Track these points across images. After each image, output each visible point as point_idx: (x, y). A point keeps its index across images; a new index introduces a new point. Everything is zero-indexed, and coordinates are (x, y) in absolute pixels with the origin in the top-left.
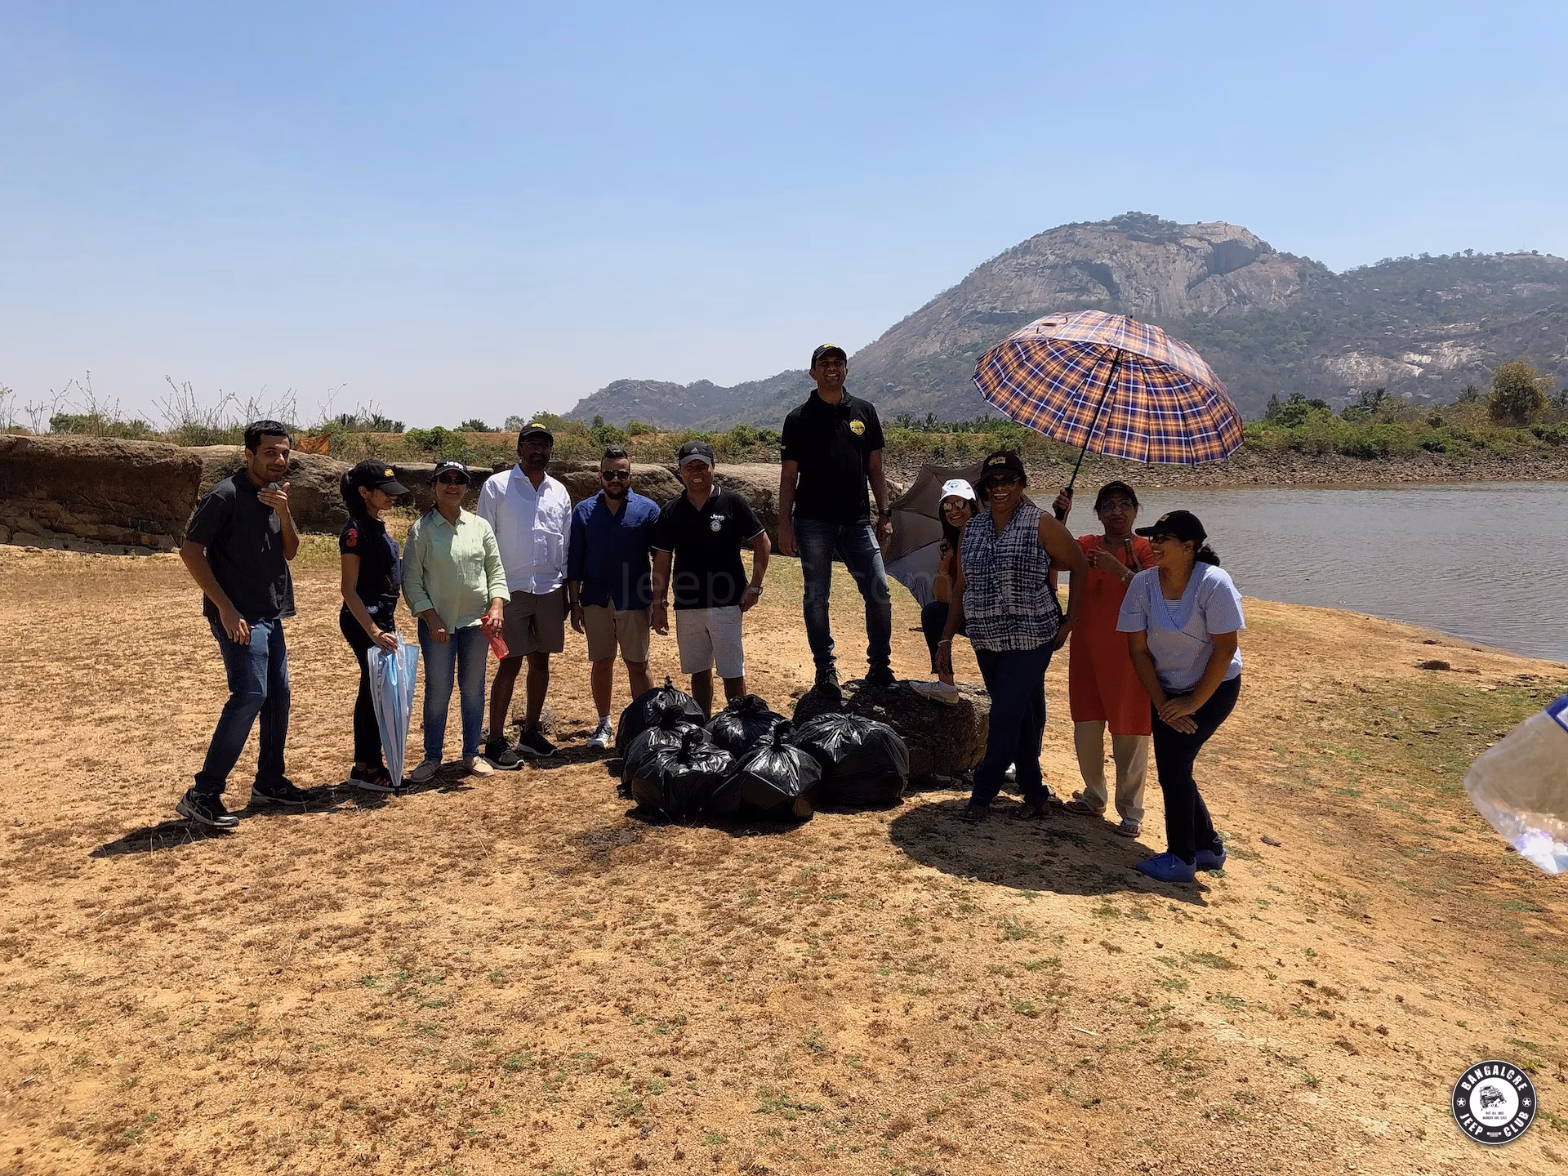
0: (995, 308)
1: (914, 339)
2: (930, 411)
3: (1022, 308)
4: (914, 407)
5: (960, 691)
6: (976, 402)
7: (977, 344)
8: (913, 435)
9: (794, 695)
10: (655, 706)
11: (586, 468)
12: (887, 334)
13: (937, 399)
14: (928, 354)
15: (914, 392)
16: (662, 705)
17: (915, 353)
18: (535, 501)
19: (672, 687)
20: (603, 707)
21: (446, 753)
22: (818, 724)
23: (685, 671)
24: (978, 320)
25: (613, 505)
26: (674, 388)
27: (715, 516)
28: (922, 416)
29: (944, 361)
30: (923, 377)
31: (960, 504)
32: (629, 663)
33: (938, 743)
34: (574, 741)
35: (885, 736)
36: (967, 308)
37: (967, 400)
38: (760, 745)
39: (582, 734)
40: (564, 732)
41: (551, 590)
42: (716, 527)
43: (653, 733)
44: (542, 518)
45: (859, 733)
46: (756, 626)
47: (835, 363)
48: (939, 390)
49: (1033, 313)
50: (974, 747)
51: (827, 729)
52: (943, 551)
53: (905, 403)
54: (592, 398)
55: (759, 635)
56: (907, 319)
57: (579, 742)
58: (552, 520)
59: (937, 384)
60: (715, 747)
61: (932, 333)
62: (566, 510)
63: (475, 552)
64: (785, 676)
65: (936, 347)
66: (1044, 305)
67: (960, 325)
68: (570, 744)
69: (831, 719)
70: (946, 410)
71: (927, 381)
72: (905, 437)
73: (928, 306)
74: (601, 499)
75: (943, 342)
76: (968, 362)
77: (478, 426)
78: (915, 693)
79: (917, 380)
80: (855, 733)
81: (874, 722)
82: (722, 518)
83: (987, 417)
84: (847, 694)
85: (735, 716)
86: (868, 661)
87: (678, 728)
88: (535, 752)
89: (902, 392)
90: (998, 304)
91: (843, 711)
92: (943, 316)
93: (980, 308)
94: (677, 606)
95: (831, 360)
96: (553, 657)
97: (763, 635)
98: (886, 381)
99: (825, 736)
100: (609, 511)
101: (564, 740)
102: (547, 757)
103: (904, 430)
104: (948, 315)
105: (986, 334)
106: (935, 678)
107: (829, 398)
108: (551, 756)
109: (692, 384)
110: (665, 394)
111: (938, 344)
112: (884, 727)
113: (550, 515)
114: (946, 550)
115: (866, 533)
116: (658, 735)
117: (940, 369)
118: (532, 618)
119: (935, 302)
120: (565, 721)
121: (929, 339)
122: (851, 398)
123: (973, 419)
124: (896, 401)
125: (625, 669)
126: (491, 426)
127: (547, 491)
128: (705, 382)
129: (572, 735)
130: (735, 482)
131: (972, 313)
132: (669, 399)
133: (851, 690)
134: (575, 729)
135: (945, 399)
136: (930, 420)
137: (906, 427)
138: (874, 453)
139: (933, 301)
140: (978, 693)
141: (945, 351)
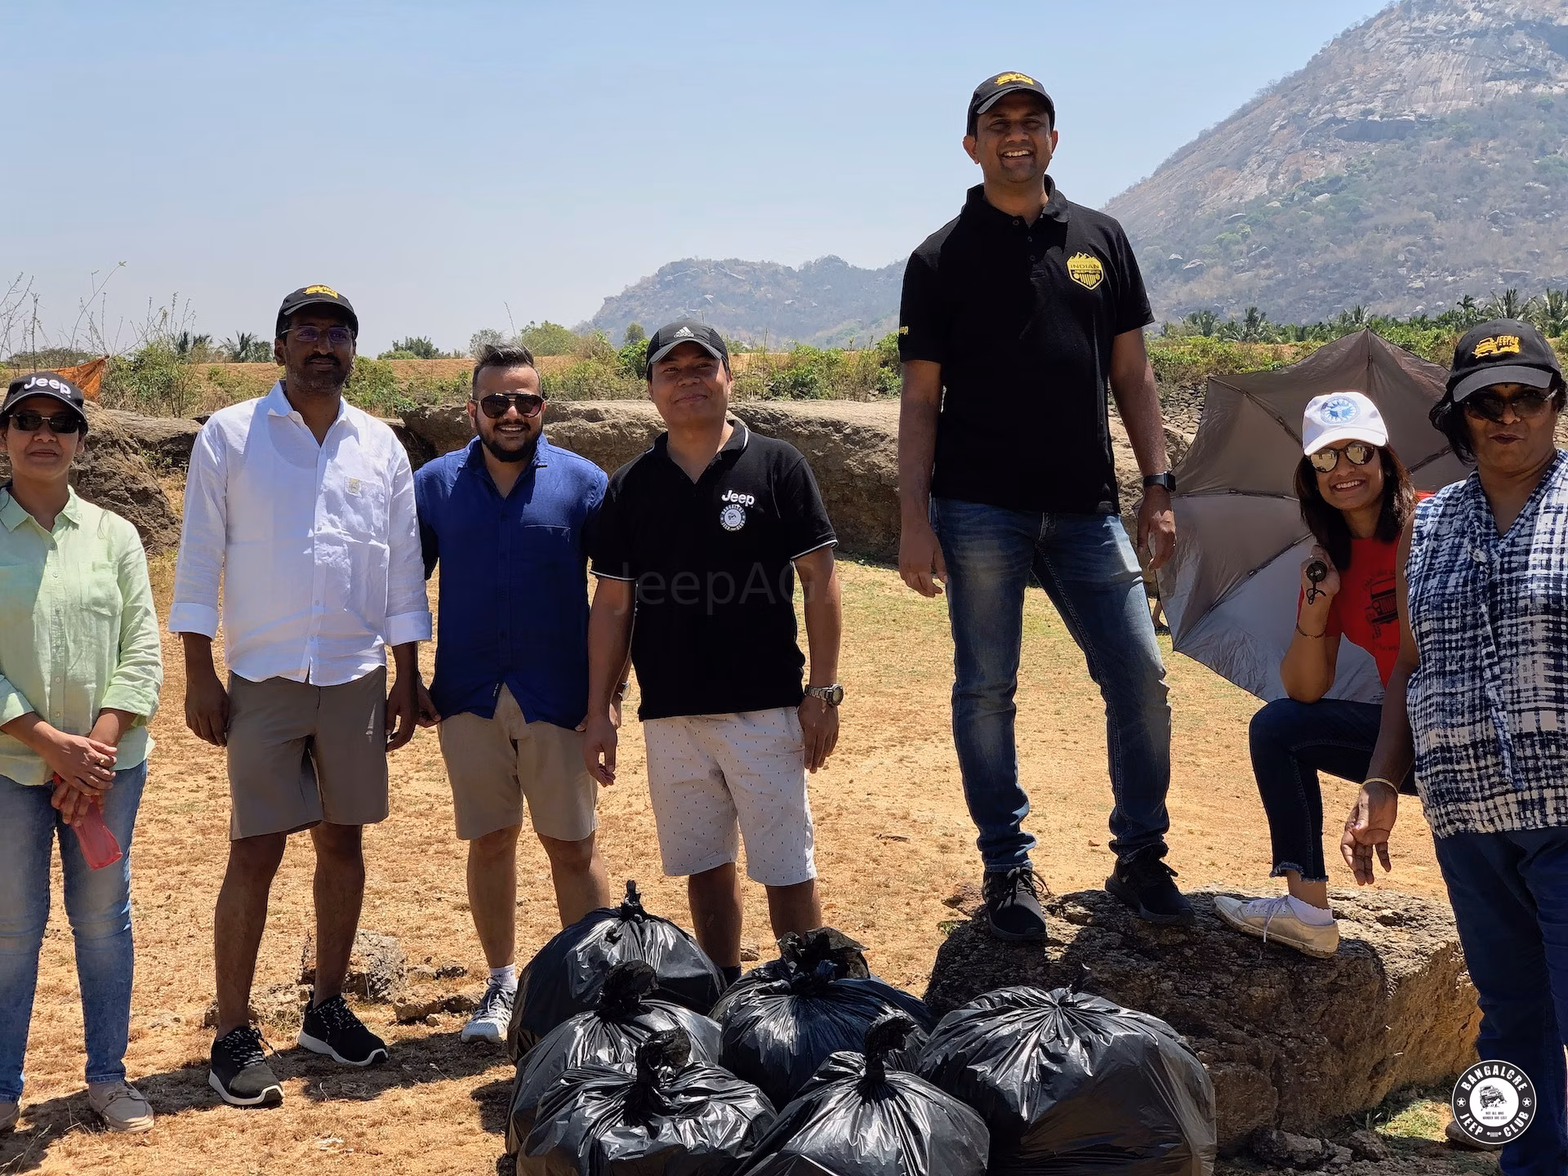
0: (1371, 112)
1: (1219, 172)
2: (1251, 304)
3: (1422, 111)
4: (1220, 298)
5: (1338, 915)
6: (1337, 286)
7: (1338, 179)
8: (1218, 348)
9: (954, 902)
10: (596, 956)
11: (577, 414)
12: (1168, 165)
13: (1263, 283)
14: (1247, 199)
15: (1220, 270)
16: (614, 954)
17: (1222, 197)
18: (315, 468)
19: (640, 910)
20: (497, 943)
21: (135, 1055)
22: (984, 1015)
23: (672, 870)
24: (1338, 135)
25: (504, 476)
26: (776, 272)
27: (731, 496)
28: (1237, 314)
29: (1276, 212)
30: (1237, 243)
31: (1356, 455)
32: (550, 843)
33: (1291, 1054)
34: (435, 1023)
35: (1152, 1052)
36: (1319, 114)
37: (1321, 283)
38: (833, 1077)
39: (455, 1006)
40: (414, 1000)
41: (355, 677)
42: (733, 519)
43: (580, 1031)
44: (333, 506)
45: (1086, 1044)
46: (892, 731)
47: (1025, 124)
48: (1267, 266)
49: (1442, 121)
50: (1378, 1057)
51: (1005, 1031)
52: (1315, 580)
53: (1204, 292)
54: (628, 295)
55: (898, 752)
56: (1205, 136)
57: (447, 1023)
58: (357, 510)
59: (1263, 255)
60: (727, 1073)
61: (1252, 163)
62: (397, 483)
63: (99, 593)
64: (944, 849)
65: (1261, 187)
66: (1464, 104)
67: (1305, 144)
68: (421, 1031)
69: (1016, 1003)
70: (1282, 302)
71: (1244, 248)
72: (1205, 352)
73: (1244, 112)
74: (476, 459)
75: (1273, 176)
76: (1321, 213)
77: (424, 351)
78: (1227, 926)
79: (1226, 249)
80: (1077, 1044)
81: (1124, 1011)
82: (749, 500)
83: (1358, 313)
84: (1061, 930)
85: (780, 991)
86: (1112, 845)
87: (643, 1018)
88: (335, 1055)
89: (1198, 271)
90: (1377, 104)
91: (1050, 978)
92: (1274, 128)
93: (1342, 112)
94: (645, 714)
95: (1015, 115)
96: (370, 832)
97: (907, 750)
98: (1166, 250)
99: (997, 1050)
100: (492, 488)
101: (410, 1021)
102: (357, 1069)
103: (1201, 339)
104: (1282, 127)
105: (1354, 161)
106: (1282, 886)
107: (1011, 205)
108: (368, 1068)
109: (808, 266)
110: (758, 284)
111: (1265, 181)
112: (1152, 1028)
113: (351, 500)
114: (1322, 578)
115: (1108, 534)
116: (591, 1034)
117: (1270, 226)
118: (310, 741)
119: (1257, 103)
120: (427, 968)
121: (1247, 171)
122: (1066, 204)
123: (1334, 319)
124: (1186, 288)
125: (542, 855)
126: (444, 350)
127: (346, 444)
128: (832, 260)
129: (433, 1008)
130: (867, 435)
131: (1328, 123)
132: (765, 292)
133: (1071, 919)
134: (439, 991)
135: (1279, 283)
136: (1252, 320)
137: (1207, 334)
138: (1126, 339)
139: (1254, 102)
140: (1384, 921)
141: (1279, 194)
